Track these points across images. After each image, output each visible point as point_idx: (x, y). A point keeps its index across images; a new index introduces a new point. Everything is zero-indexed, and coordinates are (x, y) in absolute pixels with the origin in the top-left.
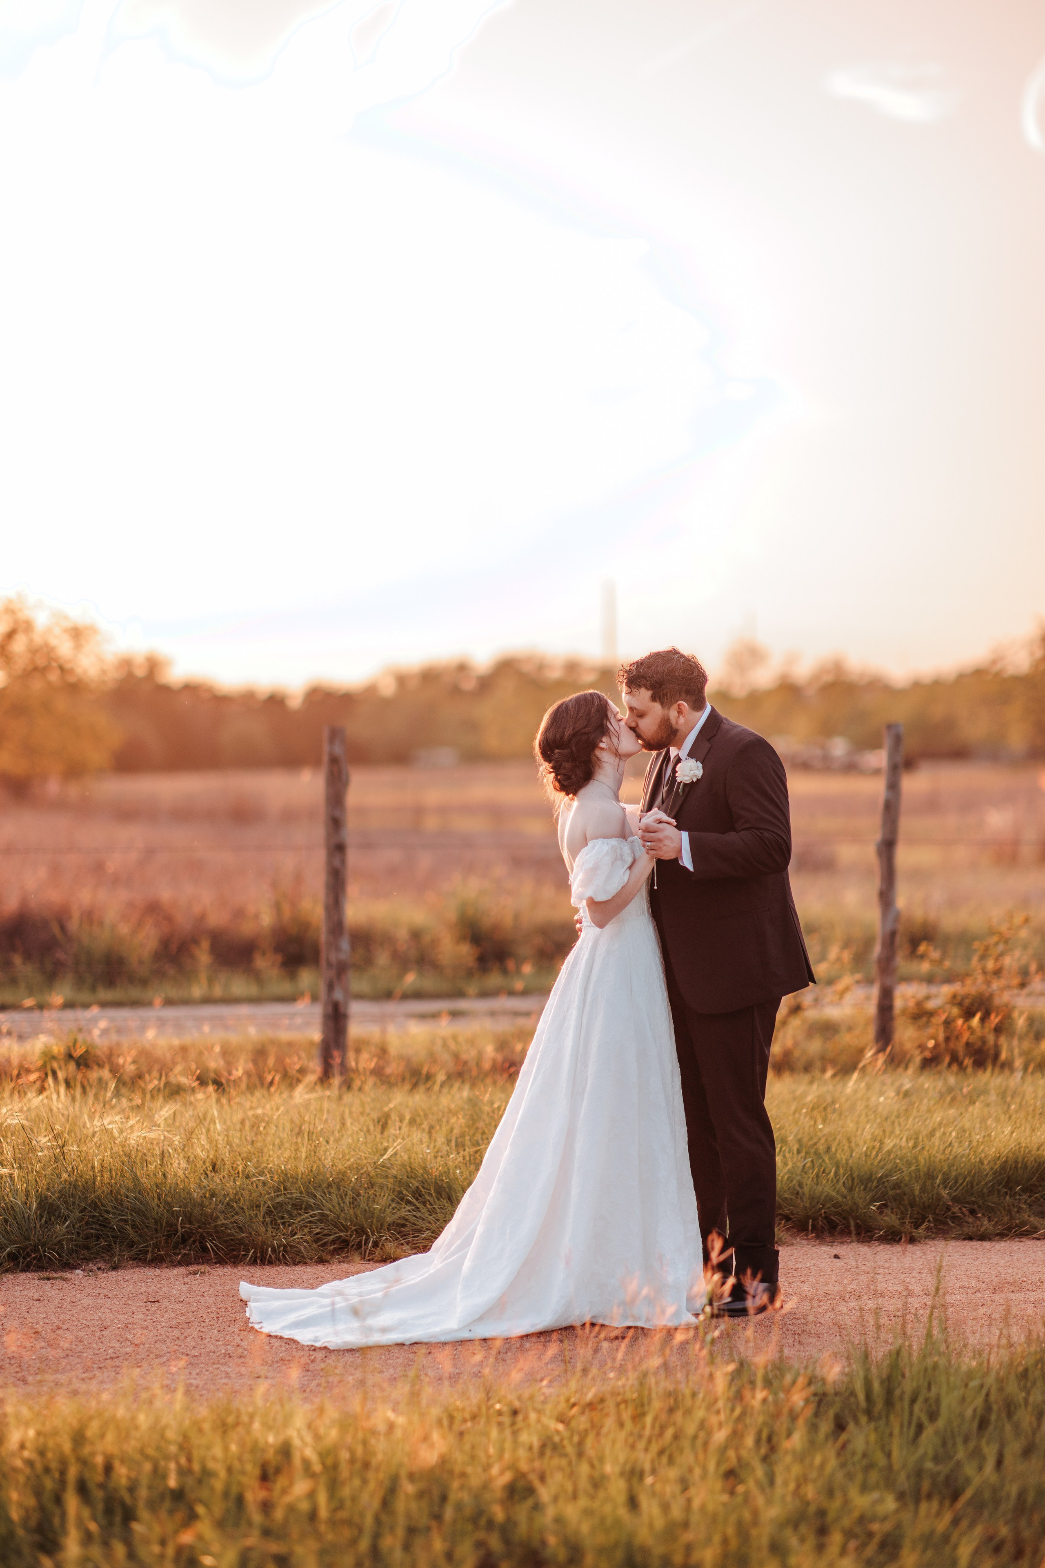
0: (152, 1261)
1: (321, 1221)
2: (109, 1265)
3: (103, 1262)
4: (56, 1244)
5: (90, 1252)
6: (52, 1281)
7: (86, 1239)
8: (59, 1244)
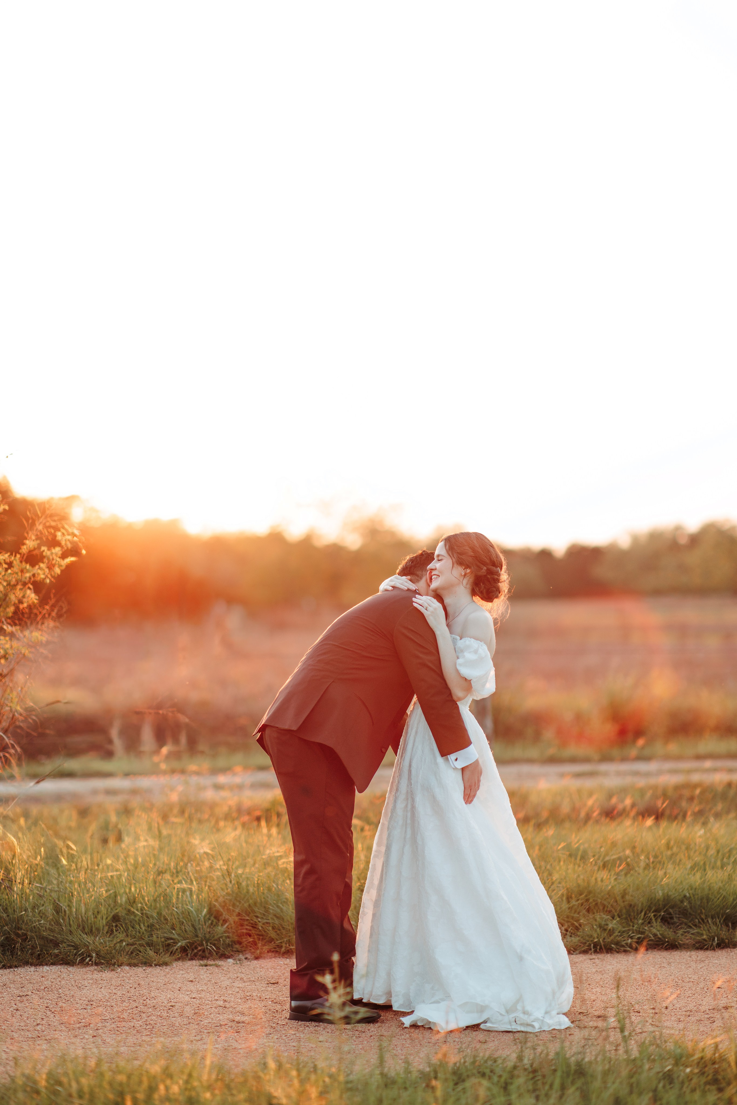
2: (253, 956)
3: (250, 953)
4: (216, 940)
5: (241, 946)
6: (208, 967)
7: (239, 937)
8: (218, 940)
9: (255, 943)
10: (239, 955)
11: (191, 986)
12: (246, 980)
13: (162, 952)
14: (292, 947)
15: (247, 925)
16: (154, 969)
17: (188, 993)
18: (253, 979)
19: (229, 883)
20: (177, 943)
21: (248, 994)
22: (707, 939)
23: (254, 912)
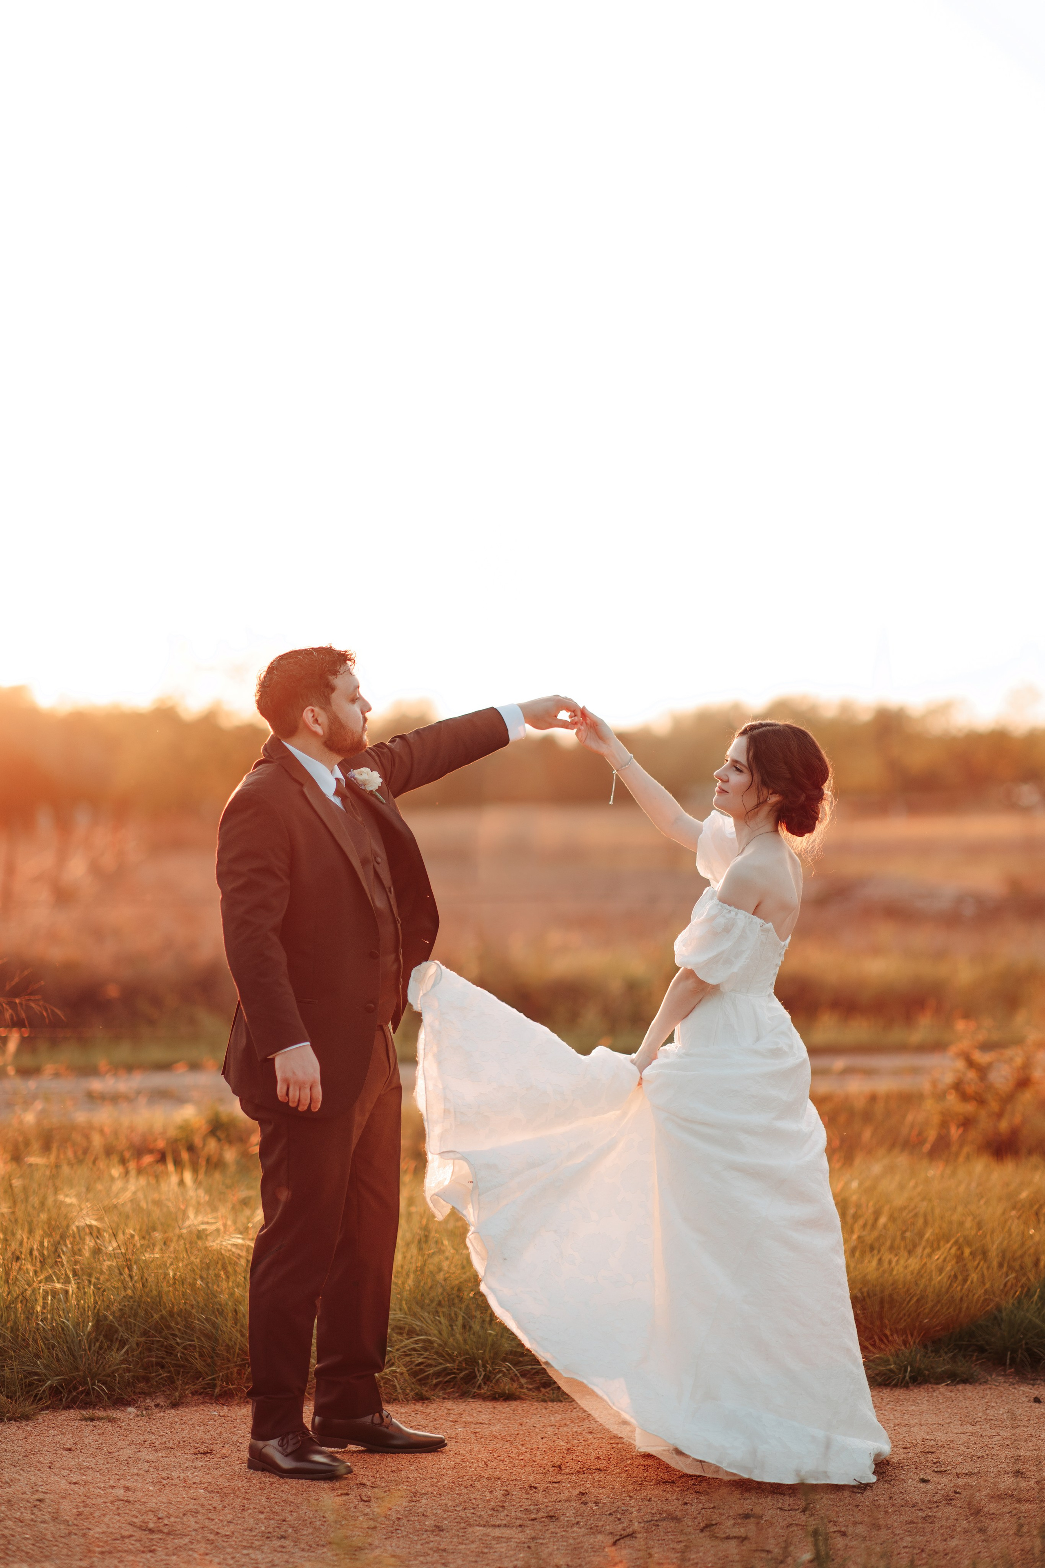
0: (220, 1396)
1: (426, 1350)
2: (168, 1402)
3: (162, 1397)
4: (109, 1376)
5: (149, 1384)
6: (96, 1423)
7: (145, 1369)
8: (112, 1375)
9: (171, 1381)
10: (145, 1400)
11: (69, 1460)
12: (158, 1447)
13: (19, 1397)
14: (231, 1387)
15: (158, 1349)
16: (7, 1426)
17: (65, 1473)
18: (171, 1445)
19: (128, 1279)
20: (44, 1381)
21: (164, 1474)
22: (895, 1370)
23: (169, 1327)
